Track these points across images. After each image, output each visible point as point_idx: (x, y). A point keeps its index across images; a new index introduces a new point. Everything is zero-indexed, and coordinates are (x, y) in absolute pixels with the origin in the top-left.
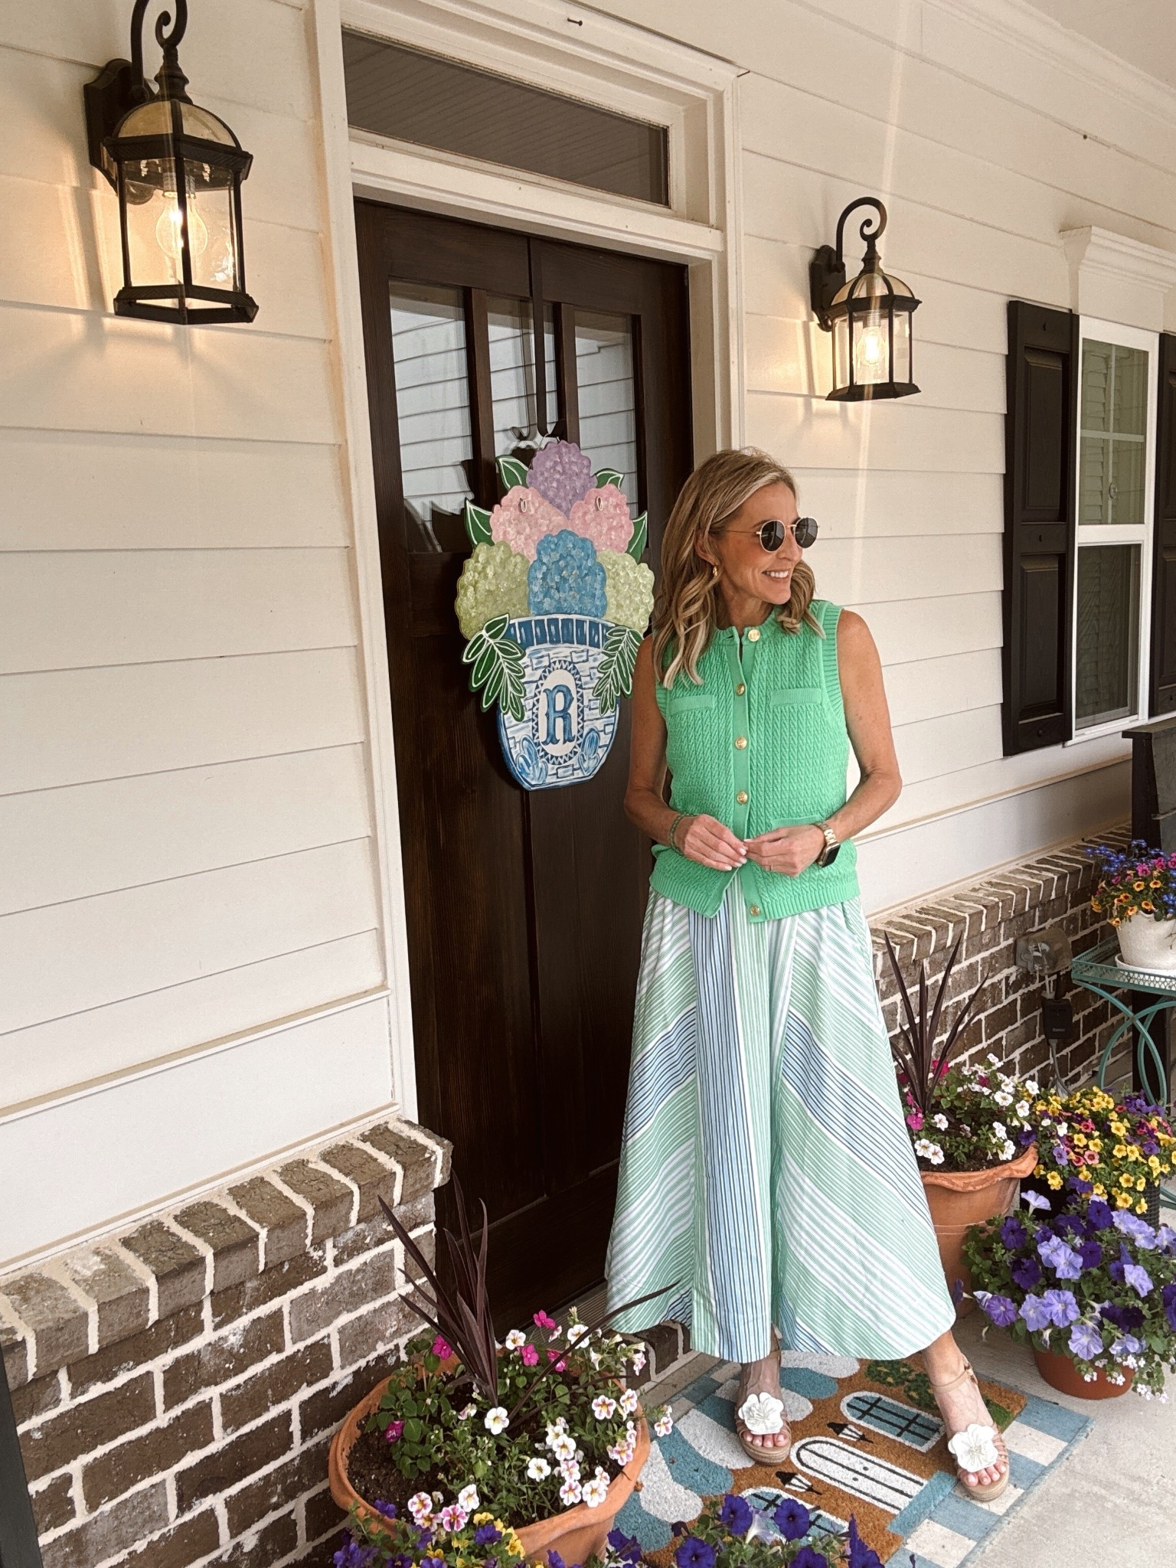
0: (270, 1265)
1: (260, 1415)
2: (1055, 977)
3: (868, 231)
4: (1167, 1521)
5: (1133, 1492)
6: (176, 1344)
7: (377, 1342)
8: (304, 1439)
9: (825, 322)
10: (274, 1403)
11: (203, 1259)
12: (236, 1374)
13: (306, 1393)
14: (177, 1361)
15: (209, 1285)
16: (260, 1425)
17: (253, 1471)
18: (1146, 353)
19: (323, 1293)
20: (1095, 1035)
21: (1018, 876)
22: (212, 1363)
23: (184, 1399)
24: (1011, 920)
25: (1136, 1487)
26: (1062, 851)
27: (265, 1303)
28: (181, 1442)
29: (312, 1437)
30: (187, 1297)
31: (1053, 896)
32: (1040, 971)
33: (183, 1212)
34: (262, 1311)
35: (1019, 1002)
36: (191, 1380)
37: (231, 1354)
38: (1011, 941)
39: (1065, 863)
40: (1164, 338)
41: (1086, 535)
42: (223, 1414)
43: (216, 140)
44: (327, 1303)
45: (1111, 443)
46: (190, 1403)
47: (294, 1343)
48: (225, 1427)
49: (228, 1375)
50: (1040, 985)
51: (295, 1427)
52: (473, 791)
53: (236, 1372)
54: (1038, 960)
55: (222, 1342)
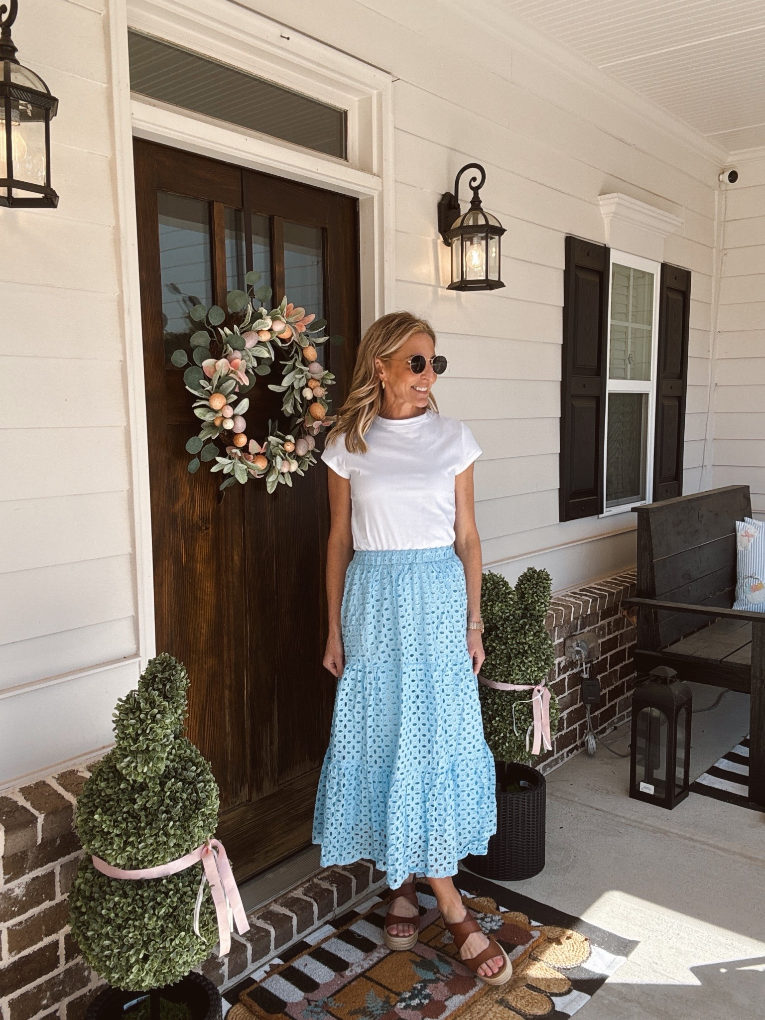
0: (45, 840)
1: (37, 943)
2: (589, 665)
3: (474, 184)
8: (67, 960)
9: (448, 242)
10: (46, 936)
12: (19, 915)
13: (69, 929)
16: (36, 950)
17: (29, 982)
18: (653, 275)
20: (616, 703)
21: (567, 599)
22: (2, 907)
24: (562, 627)
26: (597, 585)
27: (42, 866)
29: (73, 959)
31: (589, 612)
32: (580, 660)
34: (39, 872)
35: (567, 680)
37: (16, 901)
38: (562, 640)
39: (597, 592)
40: (664, 266)
41: (613, 386)
42: (9, 942)
43: (34, 88)
45: (630, 330)
47: (62, 894)
48: (10, 951)
49: (14, 915)
50: (580, 669)
51: (62, 951)
52: (207, 529)
53: (19, 913)
54: (578, 652)
55: (10, 892)
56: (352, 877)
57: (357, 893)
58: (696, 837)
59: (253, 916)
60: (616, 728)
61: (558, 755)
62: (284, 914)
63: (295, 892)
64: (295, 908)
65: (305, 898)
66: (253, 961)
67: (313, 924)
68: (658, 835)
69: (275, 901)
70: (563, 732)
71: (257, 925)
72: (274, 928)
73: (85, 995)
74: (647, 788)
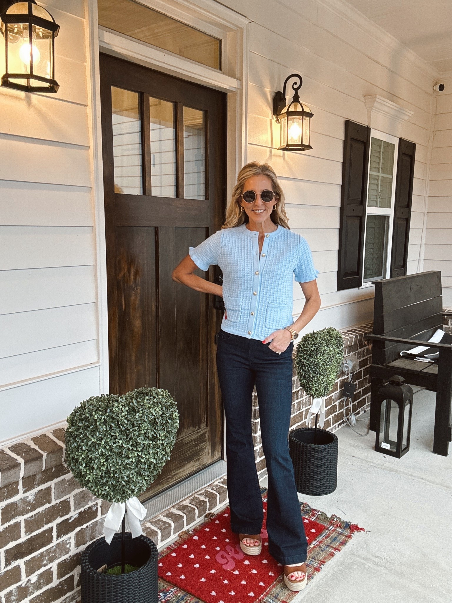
0: (47, 468)
1: (41, 528)
2: (352, 374)
3: (295, 87)
4: (388, 572)
5: (375, 562)
6: (7, 498)
7: (89, 501)
8: (57, 539)
9: (278, 120)
10: (46, 524)
11: (20, 464)
12: (31, 512)
13: (59, 520)
14: (7, 505)
15: (22, 475)
16: (40, 532)
17: (37, 551)
18: (394, 145)
19: (68, 481)
20: (366, 397)
22: (21, 507)
23: (9, 521)
25: (377, 560)
26: (357, 328)
27: (44, 483)
28: (7, 538)
29: (61, 538)
30: (13, 479)
31: (353, 344)
32: (347, 371)
33: (12, 446)
34: (43, 487)
35: (339, 383)
36: (13, 513)
37: (29, 504)
39: (358, 332)
40: (401, 140)
41: (370, 210)
42: (26, 527)
43: (45, 18)
44: (69, 485)
45: (380, 177)
46: (12, 522)
47: (55, 500)
48: (26, 532)
49: (28, 512)
50: (347, 377)
51: (54, 534)
52: (137, 289)
53: (31, 510)
54: (347, 367)
55: (26, 498)
56: (217, 494)
57: (220, 503)
58: (414, 474)
59: (160, 515)
60: (365, 411)
61: (333, 426)
62: (179, 515)
63: (184, 502)
64: (185, 511)
65: (190, 505)
66: (162, 541)
67: (195, 520)
68: (393, 472)
69: (173, 507)
70: (336, 413)
71: (164, 520)
72: (173, 522)
73: (67, 559)
74: (385, 446)
